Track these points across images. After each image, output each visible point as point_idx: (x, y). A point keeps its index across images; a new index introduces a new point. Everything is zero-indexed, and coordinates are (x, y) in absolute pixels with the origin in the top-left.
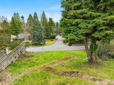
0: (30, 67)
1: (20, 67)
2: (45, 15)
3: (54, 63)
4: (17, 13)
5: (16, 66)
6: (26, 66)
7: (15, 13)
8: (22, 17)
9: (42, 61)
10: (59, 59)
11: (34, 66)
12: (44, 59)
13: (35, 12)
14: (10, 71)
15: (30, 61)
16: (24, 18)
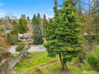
0: (28, 67)
1: (21, 67)
2: (46, 17)
3: (43, 65)
4: (24, 15)
5: (19, 66)
6: (25, 67)
7: (22, 15)
8: (28, 17)
9: (36, 63)
10: (48, 62)
11: (30, 67)
12: (38, 61)
13: (38, 13)
14: (15, 70)
15: (28, 62)
16: (29, 18)
